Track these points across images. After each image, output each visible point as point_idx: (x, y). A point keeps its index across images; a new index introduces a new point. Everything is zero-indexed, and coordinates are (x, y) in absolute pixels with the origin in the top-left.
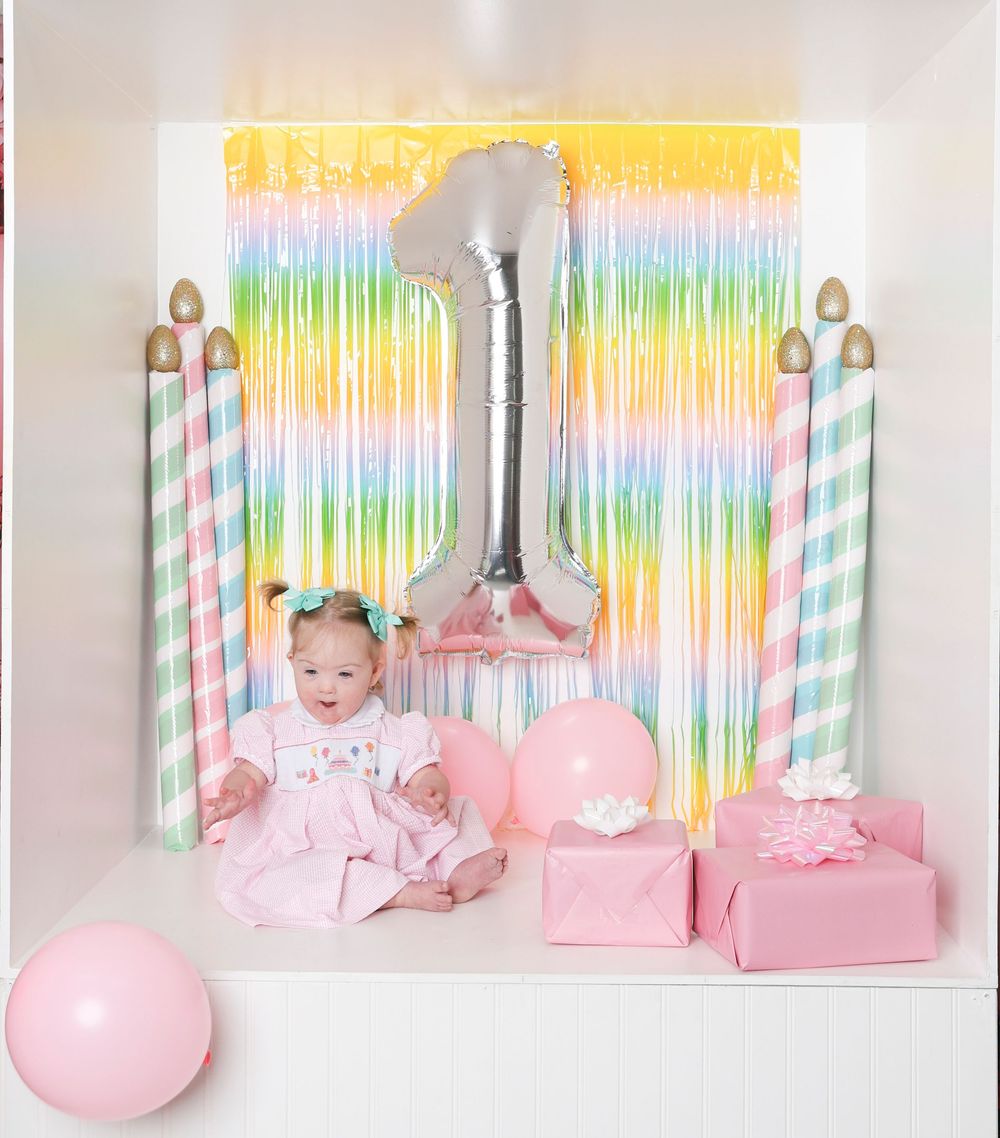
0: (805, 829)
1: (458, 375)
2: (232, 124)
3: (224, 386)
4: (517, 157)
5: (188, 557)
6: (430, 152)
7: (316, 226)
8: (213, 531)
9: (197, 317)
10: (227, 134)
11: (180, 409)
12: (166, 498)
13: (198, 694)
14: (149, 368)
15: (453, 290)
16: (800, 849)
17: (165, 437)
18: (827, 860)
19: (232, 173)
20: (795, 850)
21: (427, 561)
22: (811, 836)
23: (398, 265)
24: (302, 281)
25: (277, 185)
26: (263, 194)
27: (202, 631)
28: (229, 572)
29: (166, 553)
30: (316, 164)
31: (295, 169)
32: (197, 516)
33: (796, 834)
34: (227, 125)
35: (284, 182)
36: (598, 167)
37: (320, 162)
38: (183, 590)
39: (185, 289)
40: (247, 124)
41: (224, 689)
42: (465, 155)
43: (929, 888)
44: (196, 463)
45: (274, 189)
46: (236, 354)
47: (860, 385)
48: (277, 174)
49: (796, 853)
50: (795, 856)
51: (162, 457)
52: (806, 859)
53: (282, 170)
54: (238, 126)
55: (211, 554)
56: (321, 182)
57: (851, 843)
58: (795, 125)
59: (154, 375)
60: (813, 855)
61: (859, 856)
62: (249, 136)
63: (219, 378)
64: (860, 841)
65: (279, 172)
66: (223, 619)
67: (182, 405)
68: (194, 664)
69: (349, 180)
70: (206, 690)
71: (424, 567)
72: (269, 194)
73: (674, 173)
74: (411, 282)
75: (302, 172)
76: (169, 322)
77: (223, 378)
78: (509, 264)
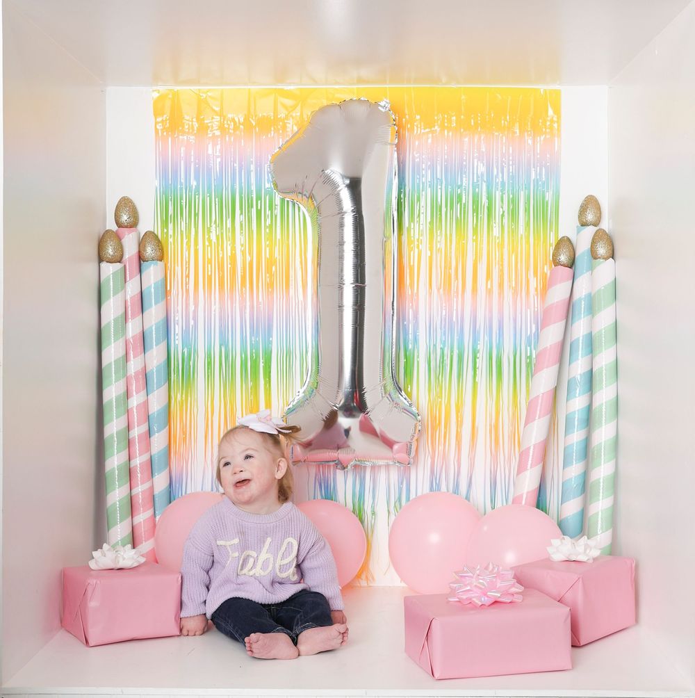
0: (481, 581)
1: (319, 264)
2: (158, 88)
3: (153, 272)
4: (361, 111)
5: (127, 394)
6: (299, 108)
7: (219, 160)
8: (145, 376)
9: (133, 224)
10: (156, 95)
11: (122, 290)
12: (112, 353)
13: (134, 492)
14: (100, 260)
15: (315, 204)
16: (477, 595)
17: (112, 310)
18: (496, 602)
19: (159, 123)
20: (473, 595)
21: (298, 397)
22: (484, 585)
23: (277, 187)
24: (208, 198)
25: (191, 131)
26: (181, 137)
27: (137, 447)
28: (156, 406)
29: (112, 392)
30: (218, 116)
31: (203, 119)
32: (134, 366)
33: (475, 584)
34: (155, 88)
35: (195, 128)
36: (418, 117)
37: (221, 115)
38: (124, 419)
39: (126, 204)
40: (170, 88)
41: (152, 488)
42: (324, 110)
43: (565, 620)
44: (133, 328)
45: (188, 133)
46: (162, 250)
47: (605, 271)
48: (191, 123)
49: (474, 597)
50: (474, 599)
51: (109, 324)
52: (480, 601)
53: (194, 120)
54: (163, 89)
55: (143, 393)
56: (221, 128)
57: (513, 590)
58: (556, 87)
59: (104, 265)
60: (486, 598)
61: (518, 599)
62: (170, 96)
63: (150, 266)
64: (519, 588)
65: (192, 121)
66: (151, 438)
67: (124, 287)
68: (131, 471)
69: (241, 127)
70: (139, 489)
71: (296, 401)
72: (185, 137)
73: (472, 121)
74: (286, 199)
75: (208, 121)
76: (114, 227)
77: (152, 268)
78: (355, 186)
